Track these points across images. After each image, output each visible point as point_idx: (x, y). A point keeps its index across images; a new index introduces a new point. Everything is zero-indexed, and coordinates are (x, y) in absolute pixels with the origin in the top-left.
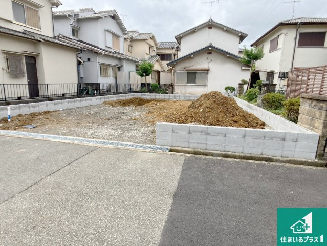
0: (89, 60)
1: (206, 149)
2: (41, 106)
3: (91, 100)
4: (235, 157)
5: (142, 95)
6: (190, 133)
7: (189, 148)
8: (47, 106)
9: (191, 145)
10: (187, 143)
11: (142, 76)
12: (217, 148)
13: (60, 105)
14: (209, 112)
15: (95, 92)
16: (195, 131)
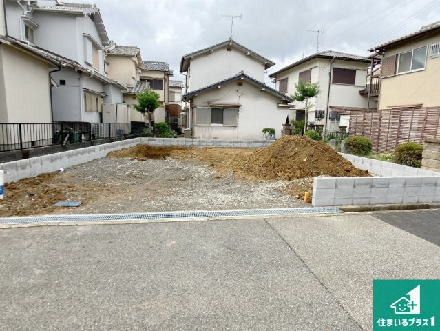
0: (63, 82)
1: (369, 204)
2: (33, 166)
3: (94, 151)
4: (399, 208)
5: (149, 141)
6: (354, 187)
7: (352, 205)
8: (42, 164)
9: (355, 201)
10: (350, 200)
11: (143, 111)
12: (380, 201)
13: (58, 161)
14: (316, 161)
15: (83, 137)
16: (359, 185)
